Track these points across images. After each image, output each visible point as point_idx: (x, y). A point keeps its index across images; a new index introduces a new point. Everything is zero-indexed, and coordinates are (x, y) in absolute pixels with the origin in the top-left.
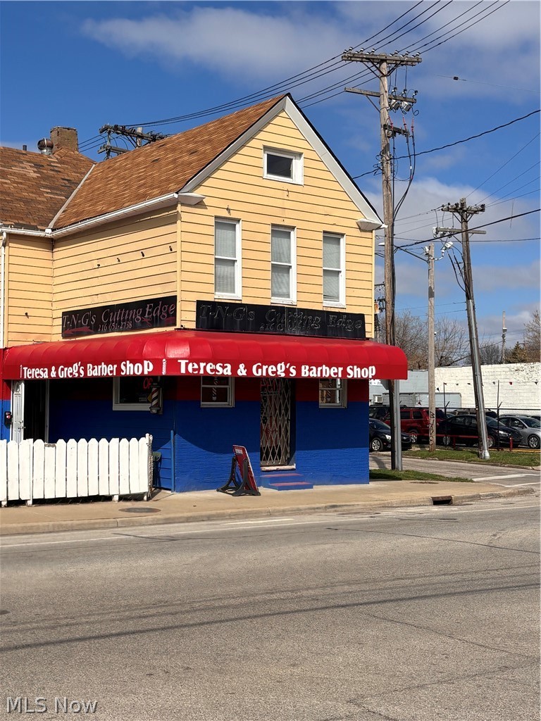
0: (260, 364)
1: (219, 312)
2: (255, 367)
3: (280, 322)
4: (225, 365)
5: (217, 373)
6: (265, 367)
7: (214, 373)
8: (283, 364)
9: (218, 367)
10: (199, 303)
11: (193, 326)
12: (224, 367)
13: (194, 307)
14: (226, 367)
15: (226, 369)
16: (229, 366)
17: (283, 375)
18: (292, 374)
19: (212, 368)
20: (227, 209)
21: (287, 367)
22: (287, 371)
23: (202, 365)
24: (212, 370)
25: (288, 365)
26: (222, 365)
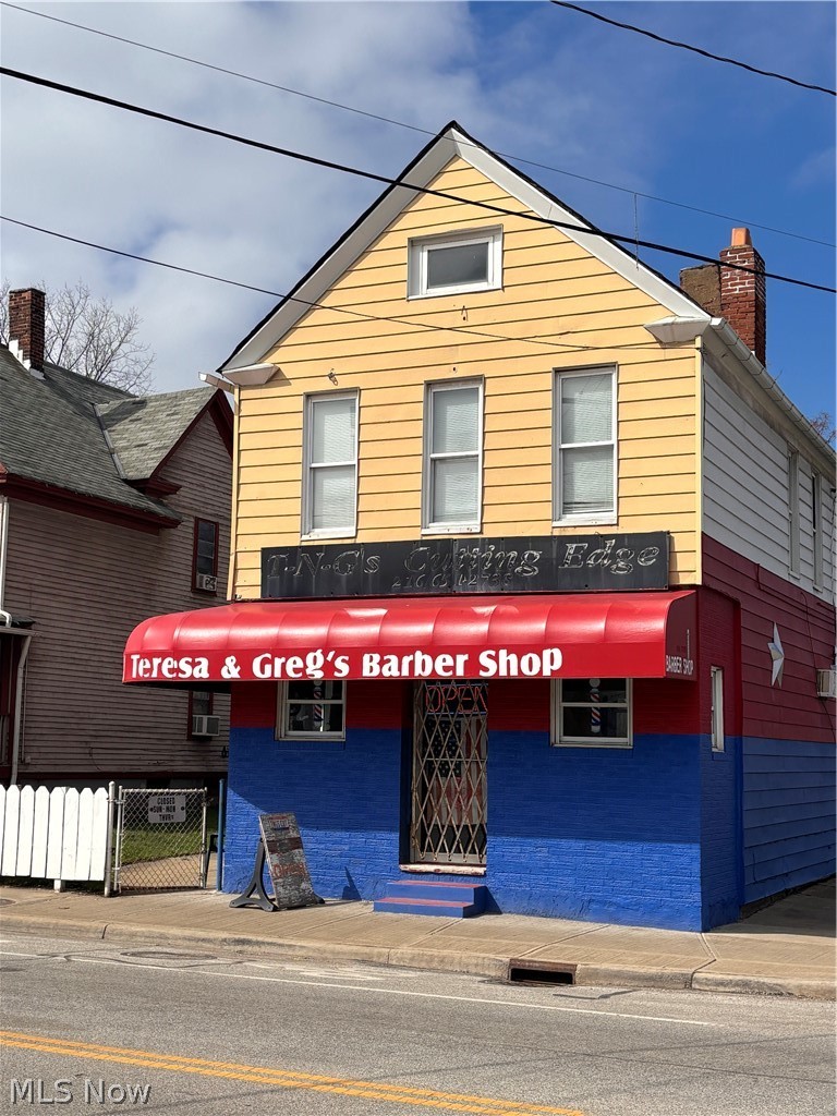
0: (269, 656)
1: (304, 564)
2: (257, 662)
3: (441, 571)
4: (197, 660)
5: (180, 675)
6: (278, 662)
7: (175, 675)
8: (319, 653)
9: (183, 665)
10: (266, 553)
11: (256, 594)
12: (194, 665)
13: (257, 561)
14: (199, 663)
15: (197, 669)
16: (204, 662)
17: (319, 675)
18: (340, 671)
19: (171, 666)
20: (331, 376)
21: (329, 658)
22: (328, 667)
23: (156, 661)
24: (171, 671)
25: (331, 654)
26: (190, 660)
